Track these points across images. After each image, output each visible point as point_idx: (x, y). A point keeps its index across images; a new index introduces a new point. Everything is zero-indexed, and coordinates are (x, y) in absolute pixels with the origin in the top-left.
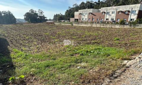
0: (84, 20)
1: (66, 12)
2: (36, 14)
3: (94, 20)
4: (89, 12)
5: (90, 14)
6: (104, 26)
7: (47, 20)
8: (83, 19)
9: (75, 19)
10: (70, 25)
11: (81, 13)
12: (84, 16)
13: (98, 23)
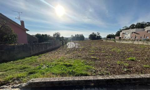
0: (127, 38)
1: (117, 33)
2: (95, 35)
3: (137, 38)
4: (132, 32)
5: (133, 33)
6: (147, 43)
7: (101, 38)
8: (125, 37)
9: (120, 38)
10: (114, 41)
11: (125, 33)
12: (127, 35)
13: (140, 40)
